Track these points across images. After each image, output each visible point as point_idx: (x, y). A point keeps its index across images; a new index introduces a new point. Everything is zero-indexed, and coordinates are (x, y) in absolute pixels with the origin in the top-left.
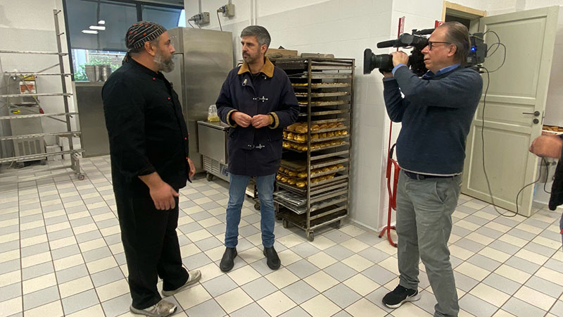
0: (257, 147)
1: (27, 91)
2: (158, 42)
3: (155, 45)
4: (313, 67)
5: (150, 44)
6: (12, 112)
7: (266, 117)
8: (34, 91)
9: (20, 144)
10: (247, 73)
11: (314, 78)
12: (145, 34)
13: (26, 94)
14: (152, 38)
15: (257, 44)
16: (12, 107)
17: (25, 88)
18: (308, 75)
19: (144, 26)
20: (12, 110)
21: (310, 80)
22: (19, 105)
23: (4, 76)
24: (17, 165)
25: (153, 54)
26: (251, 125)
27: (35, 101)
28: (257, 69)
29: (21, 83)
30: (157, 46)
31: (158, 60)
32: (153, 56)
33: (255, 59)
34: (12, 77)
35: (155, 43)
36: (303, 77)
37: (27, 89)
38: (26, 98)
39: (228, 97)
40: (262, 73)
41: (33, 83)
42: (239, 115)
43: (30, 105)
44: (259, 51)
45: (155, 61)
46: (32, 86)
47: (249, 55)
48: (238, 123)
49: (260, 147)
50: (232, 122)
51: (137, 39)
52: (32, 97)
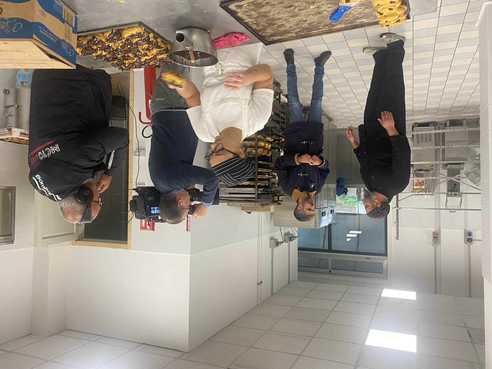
0: (306, 142)
1: (420, 181)
2: (373, 207)
3: (374, 205)
4: (254, 196)
5: (377, 206)
6: (433, 166)
7: (303, 162)
8: (415, 181)
9: (430, 141)
10: (310, 192)
11: (253, 189)
12: (380, 211)
13: (421, 179)
14: (376, 209)
15: (305, 210)
16: (432, 169)
17: (421, 184)
18: (258, 190)
19: (380, 216)
20: (432, 168)
21: (256, 187)
22: (427, 170)
23: (434, 192)
24: (434, 124)
25: (376, 200)
26: (311, 156)
27: (415, 173)
28: (304, 194)
29: (423, 187)
30: (373, 205)
31: (374, 197)
32: (376, 199)
33: (306, 200)
34: (429, 192)
35: (375, 206)
36: (261, 189)
37: (420, 183)
38: (421, 176)
39: (321, 176)
40: (302, 191)
41: (415, 187)
42: (317, 163)
43: (420, 170)
44: (303, 206)
45: (376, 197)
46: (416, 185)
47: (310, 203)
48: (318, 158)
49: (304, 142)
50: (321, 158)
51: (384, 209)
52: (417, 177)
